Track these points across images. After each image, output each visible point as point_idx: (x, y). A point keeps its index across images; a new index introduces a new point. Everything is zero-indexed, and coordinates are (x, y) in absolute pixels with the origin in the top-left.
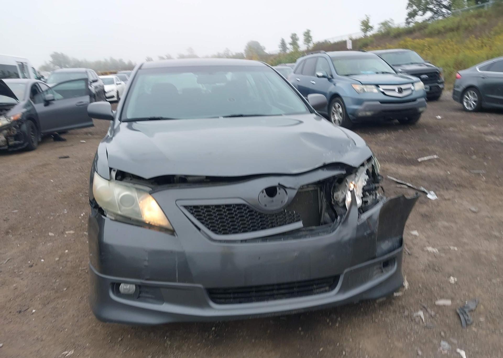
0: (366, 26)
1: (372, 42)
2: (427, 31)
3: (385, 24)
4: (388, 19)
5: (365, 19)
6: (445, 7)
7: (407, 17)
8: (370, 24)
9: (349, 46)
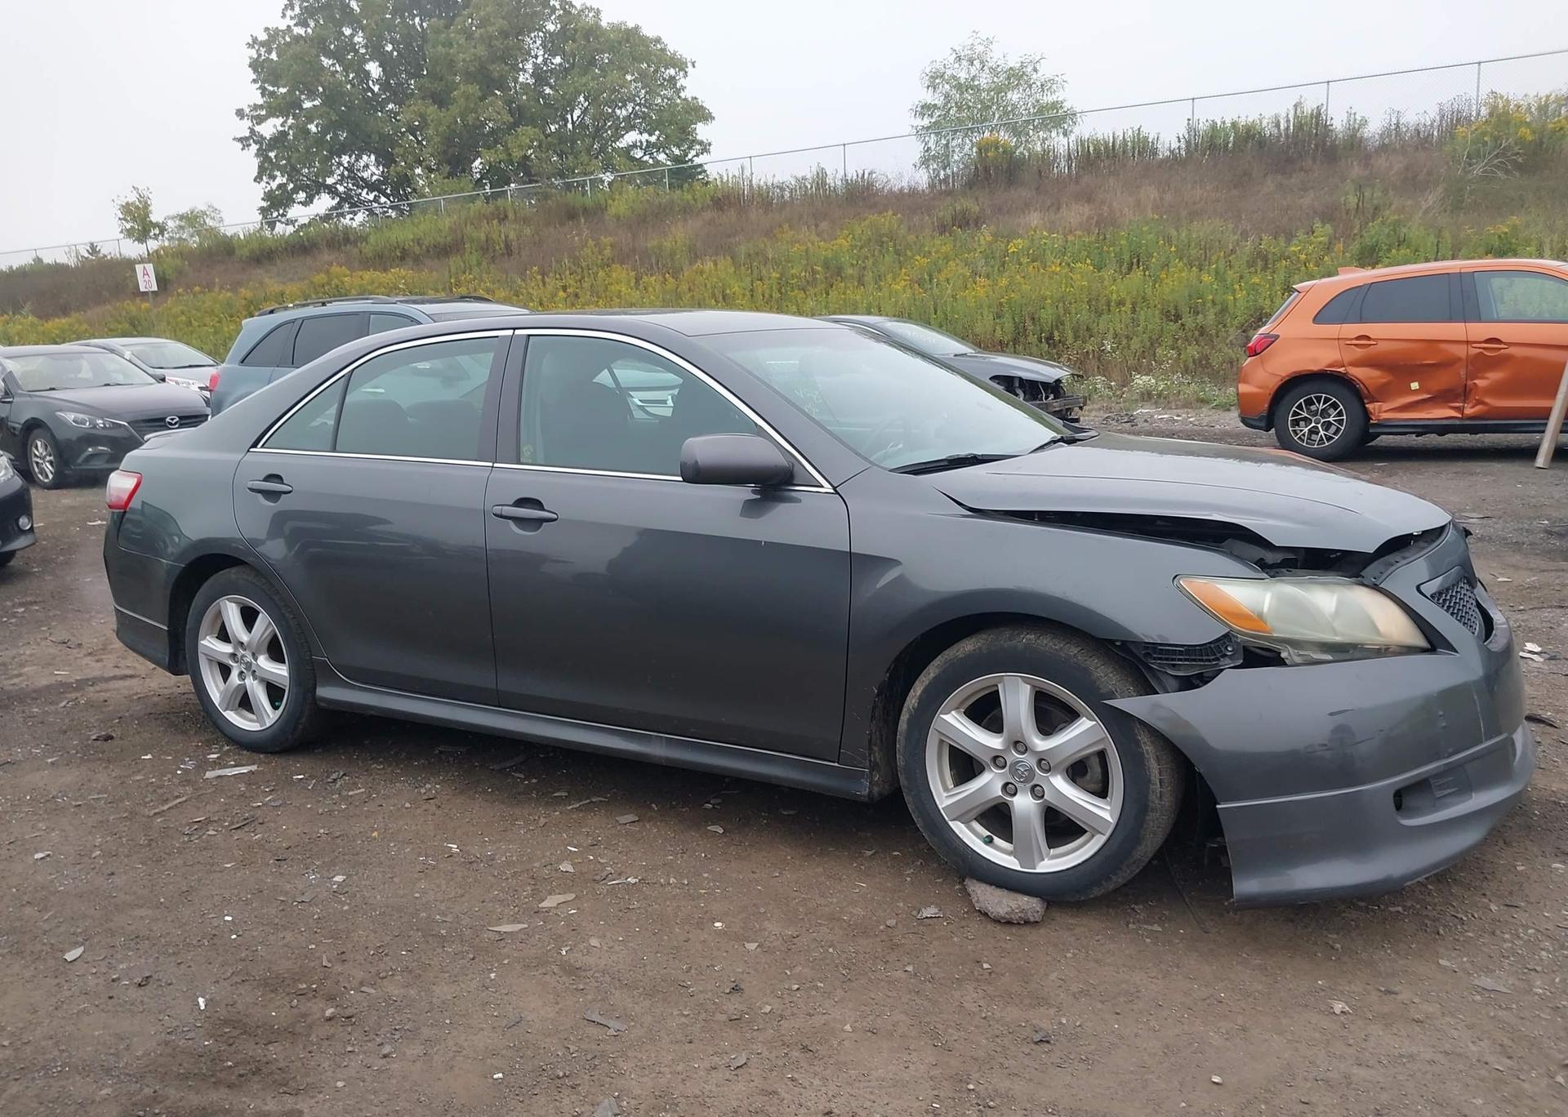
0: (139, 221)
1: (180, 272)
2: (368, 250)
3: (191, 219)
4: (201, 207)
5: (132, 198)
6: (371, 186)
7: (264, 204)
8: (155, 218)
9: (147, 280)
